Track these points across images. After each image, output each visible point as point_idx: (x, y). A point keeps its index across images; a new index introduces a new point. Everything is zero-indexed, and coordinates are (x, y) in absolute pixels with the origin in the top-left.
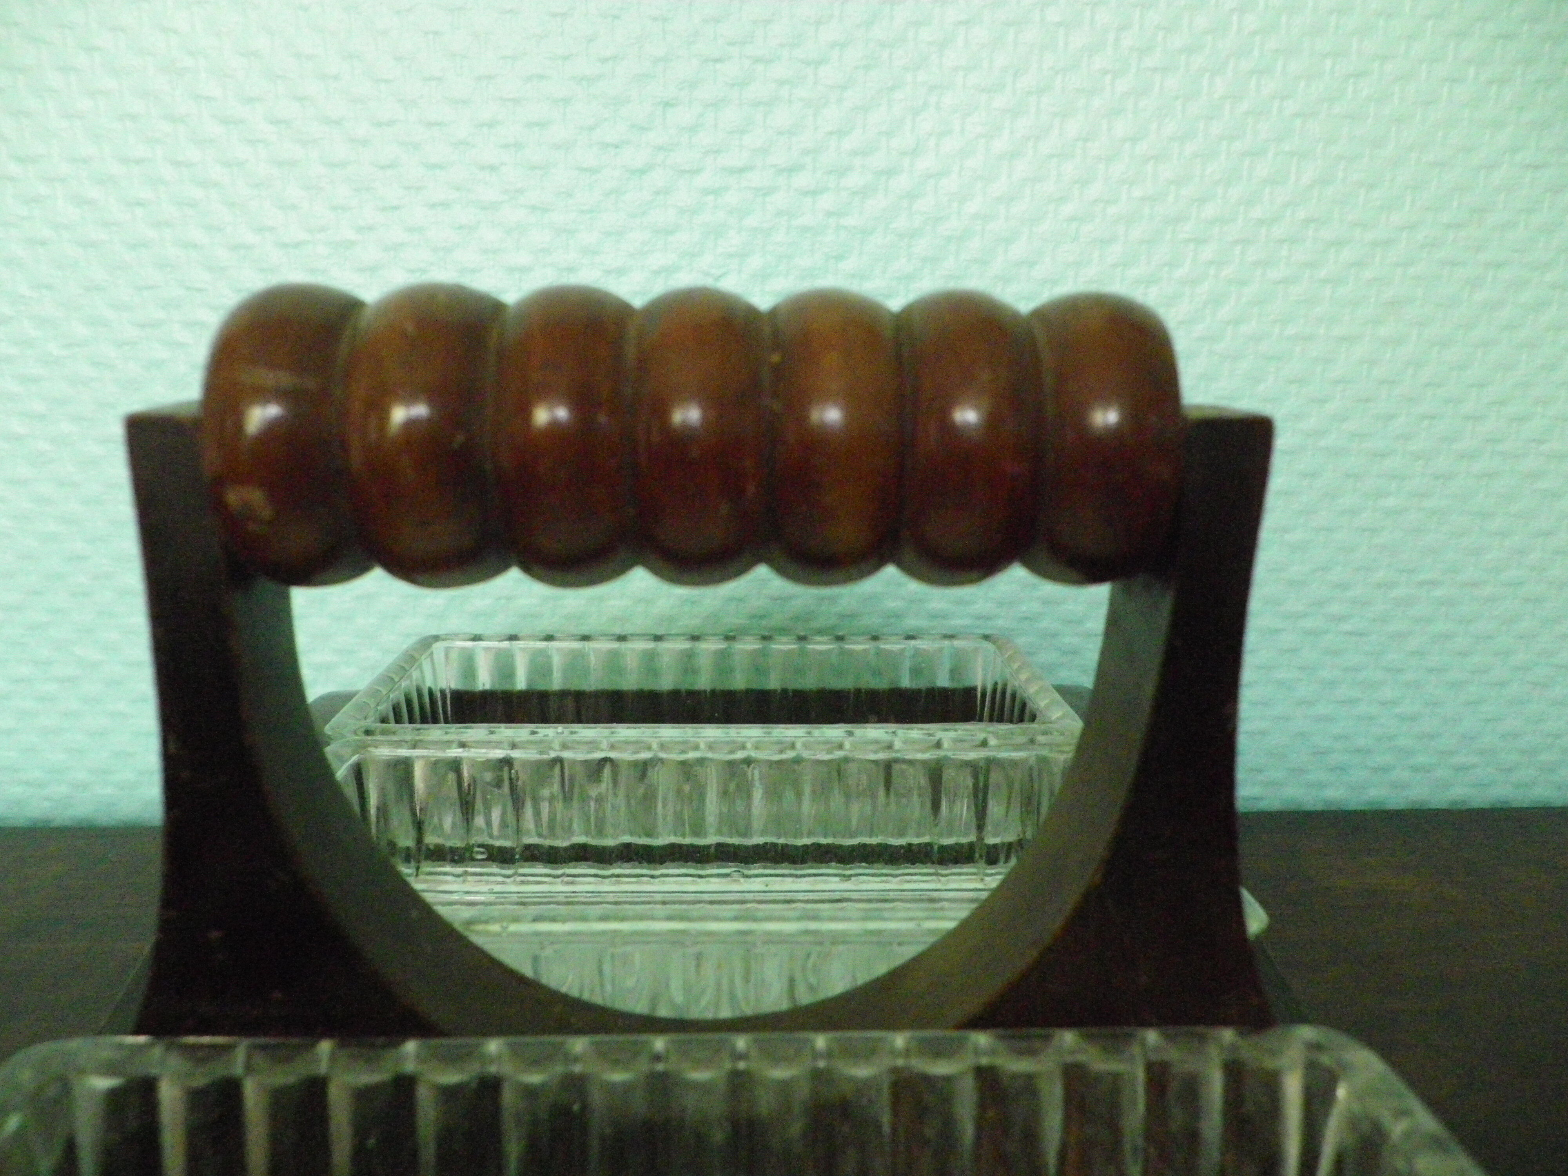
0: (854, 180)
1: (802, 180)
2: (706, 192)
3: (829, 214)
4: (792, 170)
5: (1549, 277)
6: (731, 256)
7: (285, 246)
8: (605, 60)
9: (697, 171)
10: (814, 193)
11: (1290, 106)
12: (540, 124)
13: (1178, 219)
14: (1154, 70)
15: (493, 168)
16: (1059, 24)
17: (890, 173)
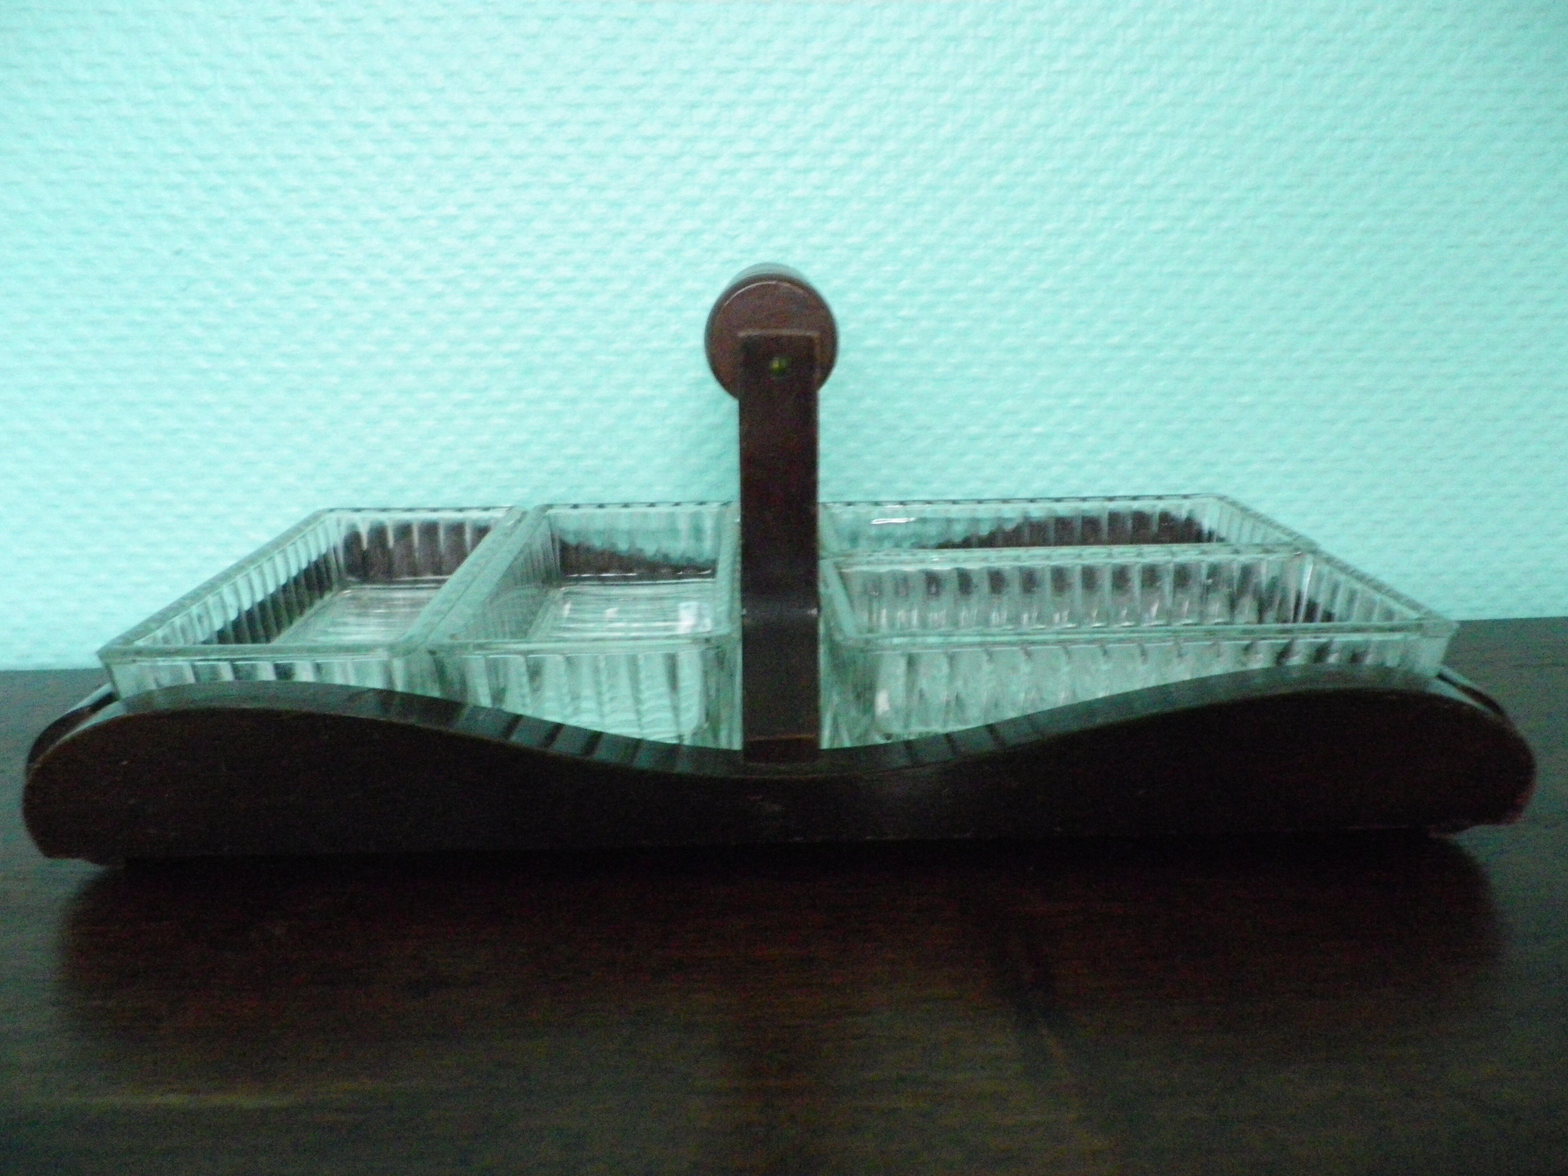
0: (836, 161)
1: (797, 161)
2: (724, 172)
3: (817, 188)
4: (788, 154)
5: (1362, 225)
6: (743, 221)
7: (404, 220)
8: (645, 74)
9: (714, 158)
10: (806, 171)
11: (1165, 97)
12: (597, 123)
13: (1081, 186)
14: (1060, 72)
15: (561, 158)
16: (988, 39)
17: (862, 155)
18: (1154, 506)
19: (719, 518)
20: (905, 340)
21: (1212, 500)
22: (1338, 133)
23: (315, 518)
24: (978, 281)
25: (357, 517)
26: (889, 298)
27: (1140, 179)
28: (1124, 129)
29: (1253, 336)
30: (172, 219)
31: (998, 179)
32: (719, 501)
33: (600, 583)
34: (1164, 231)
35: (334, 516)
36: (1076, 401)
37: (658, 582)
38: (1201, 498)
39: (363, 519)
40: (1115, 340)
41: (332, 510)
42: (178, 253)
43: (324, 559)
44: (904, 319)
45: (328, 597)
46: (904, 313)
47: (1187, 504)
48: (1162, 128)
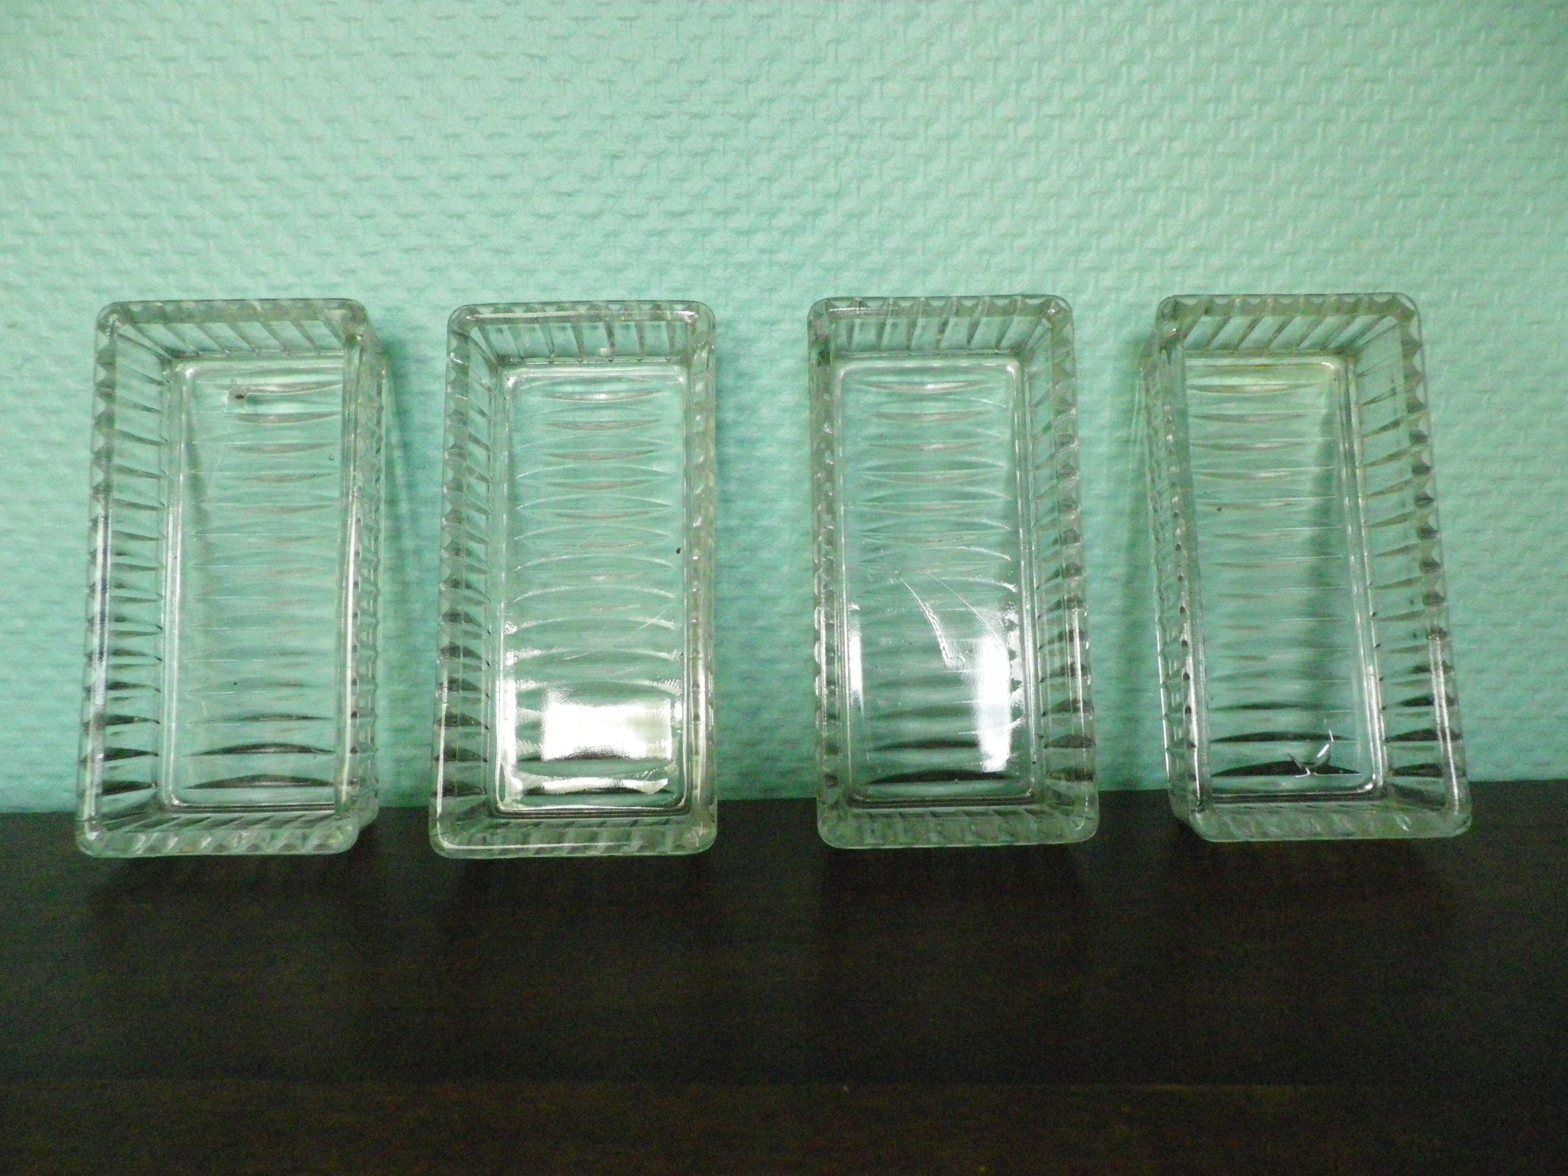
0: (785, 220)
1: (738, 221)
2: (651, 233)
3: (762, 251)
4: (727, 213)
8: (557, 119)
9: (642, 216)
10: (748, 233)
11: (1178, 147)
12: (501, 176)
13: (1080, 250)
14: (1053, 117)
15: (459, 216)
16: (965, 78)
17: (816, 213)
22: (1391, 187)
27: (1152, 242)
28: (1131, 183)
31: (979, 243)
48: (1176, 183)
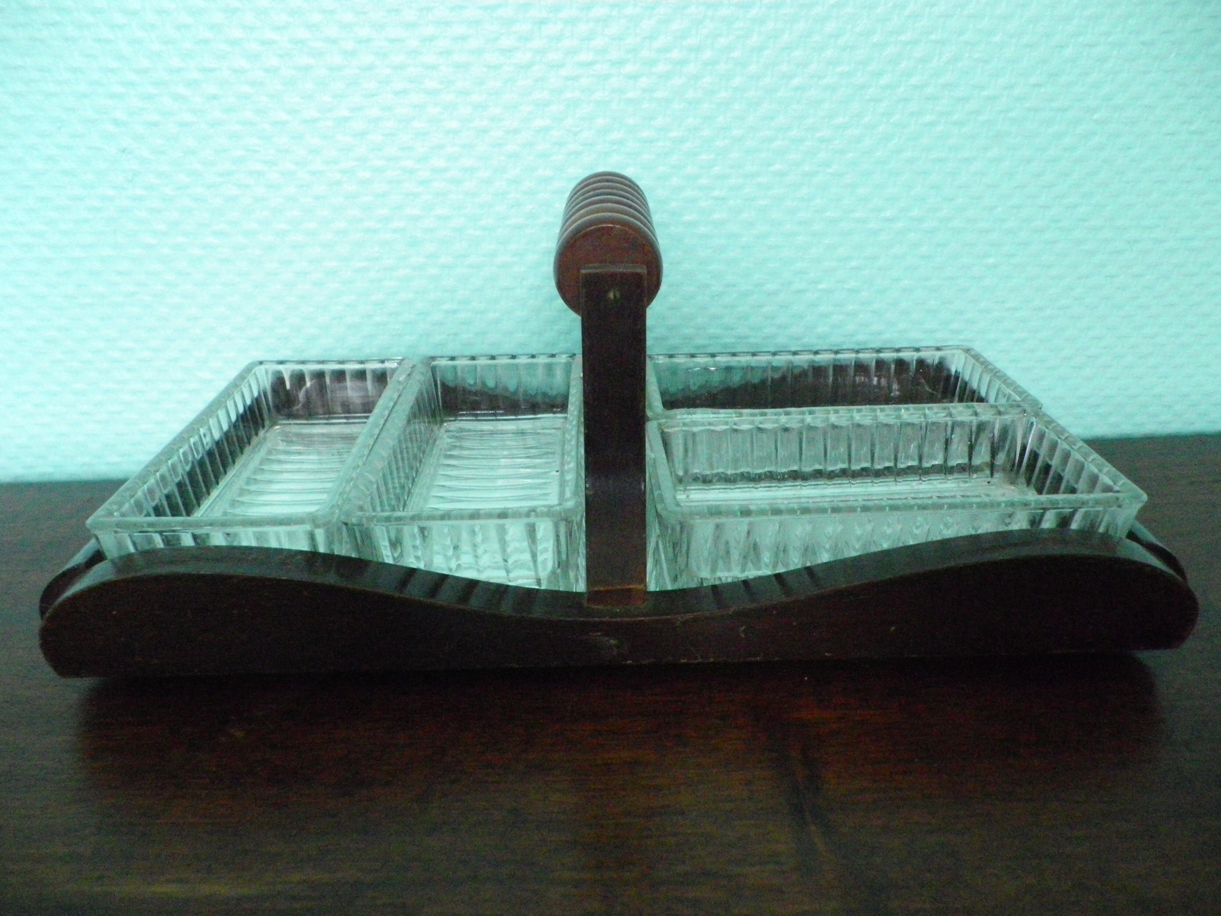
0: (661, 68)
1: (629, 68)
2: (567, 78)
3: (645, 91)
4: (621, 63)
5: (1096, 116)
6: (584, 120)
7: (306, 122)
9: (560, 66)
10: (636, 76)
12: (463, 38)
13: (865, 87)
15: (434, 67)
17: (683, 62)
18: (913, 356)
19: (568, 367)
20: (716, 216)
21: (960, 351)
22: (1081, 39)
23: (248, 369)
24: (777, 167)
25: (281, 367)
26: (704, 181)
27: (914, 80)
28: (903, 38)
29: (1000, 209)
30: (116, 122)
31: (796, 82)
32: (567, 353)
33: (474, 418)
34: (932, 124)
35: (263, 367)
36: (854, 263)
37: (519, 417)
38: (951, 350)
39: (286, 369)
40: (888, 214)
41: (261, 363)
42: (124, 151)
43: (257, 401)
44: (716, 199)
45: (262, 433)
46: (716, 193)
47: (939, 354)
48: (933, 37)
